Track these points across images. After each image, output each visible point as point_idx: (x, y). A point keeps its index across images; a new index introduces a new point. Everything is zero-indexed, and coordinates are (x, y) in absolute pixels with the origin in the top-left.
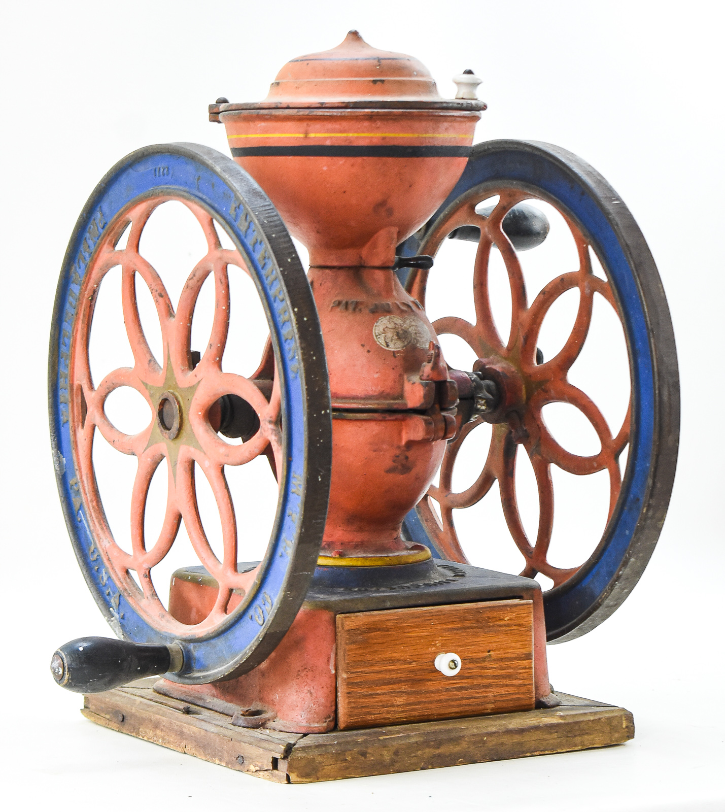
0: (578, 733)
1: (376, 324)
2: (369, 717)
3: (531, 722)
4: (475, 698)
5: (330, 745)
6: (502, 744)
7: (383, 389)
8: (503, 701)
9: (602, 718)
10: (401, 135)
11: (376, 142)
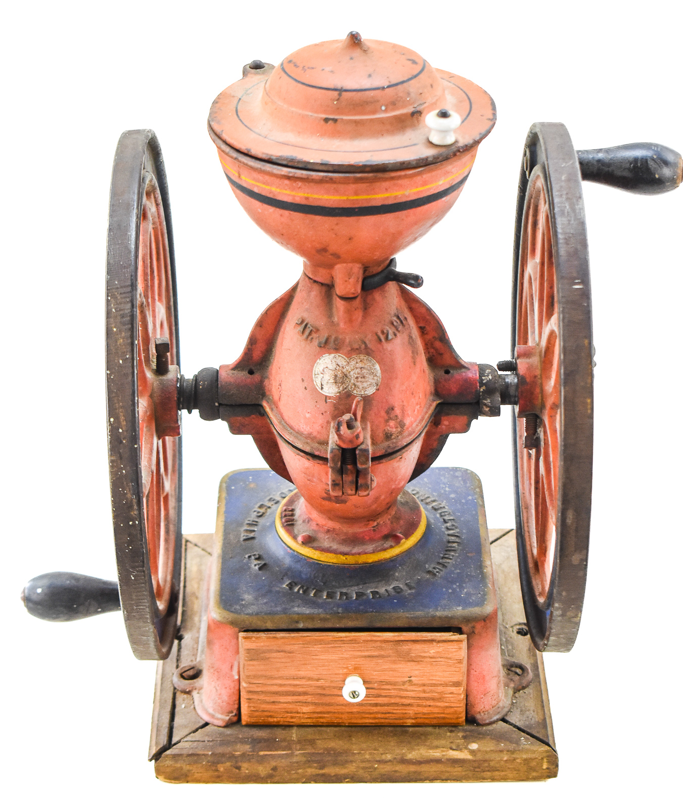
0: (487, 769)
1: (318, 361)
2: (271, 720)
3: (434, 754)
4: (393, 713)
5: (203, 755)
6: (396, 771)
7: (311, 430)
8: (425, 718)
9: (518, 758)
10: (326, 197)
11: (298, 200)
